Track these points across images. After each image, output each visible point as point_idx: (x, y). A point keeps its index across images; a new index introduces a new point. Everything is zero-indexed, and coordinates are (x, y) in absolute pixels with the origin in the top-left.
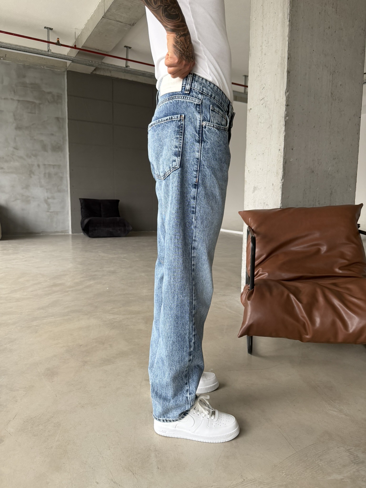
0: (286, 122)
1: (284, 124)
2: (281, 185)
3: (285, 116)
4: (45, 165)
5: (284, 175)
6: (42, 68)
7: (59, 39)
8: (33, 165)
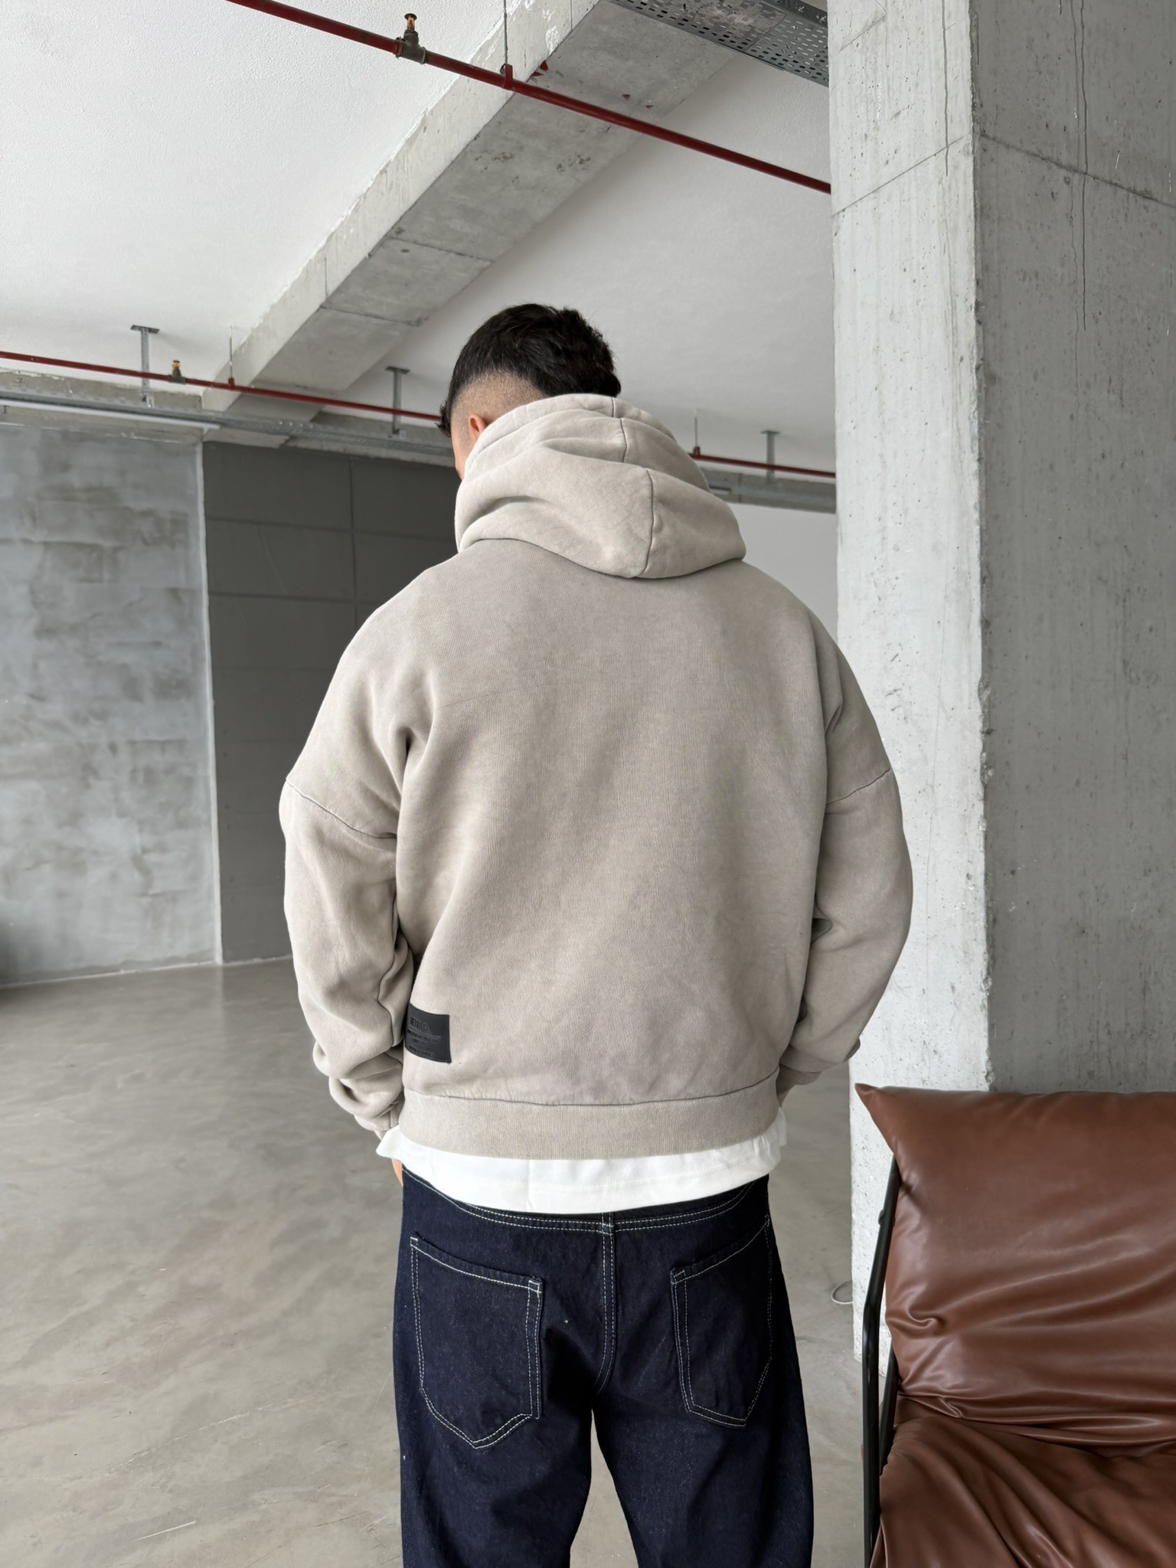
0: (985, 787)
1: (982, 795)
2: (985, 997)
3: (982, 768)
4: (133, 743)
5: (991, 963)
7: (178, 362)
8: (93, 748)
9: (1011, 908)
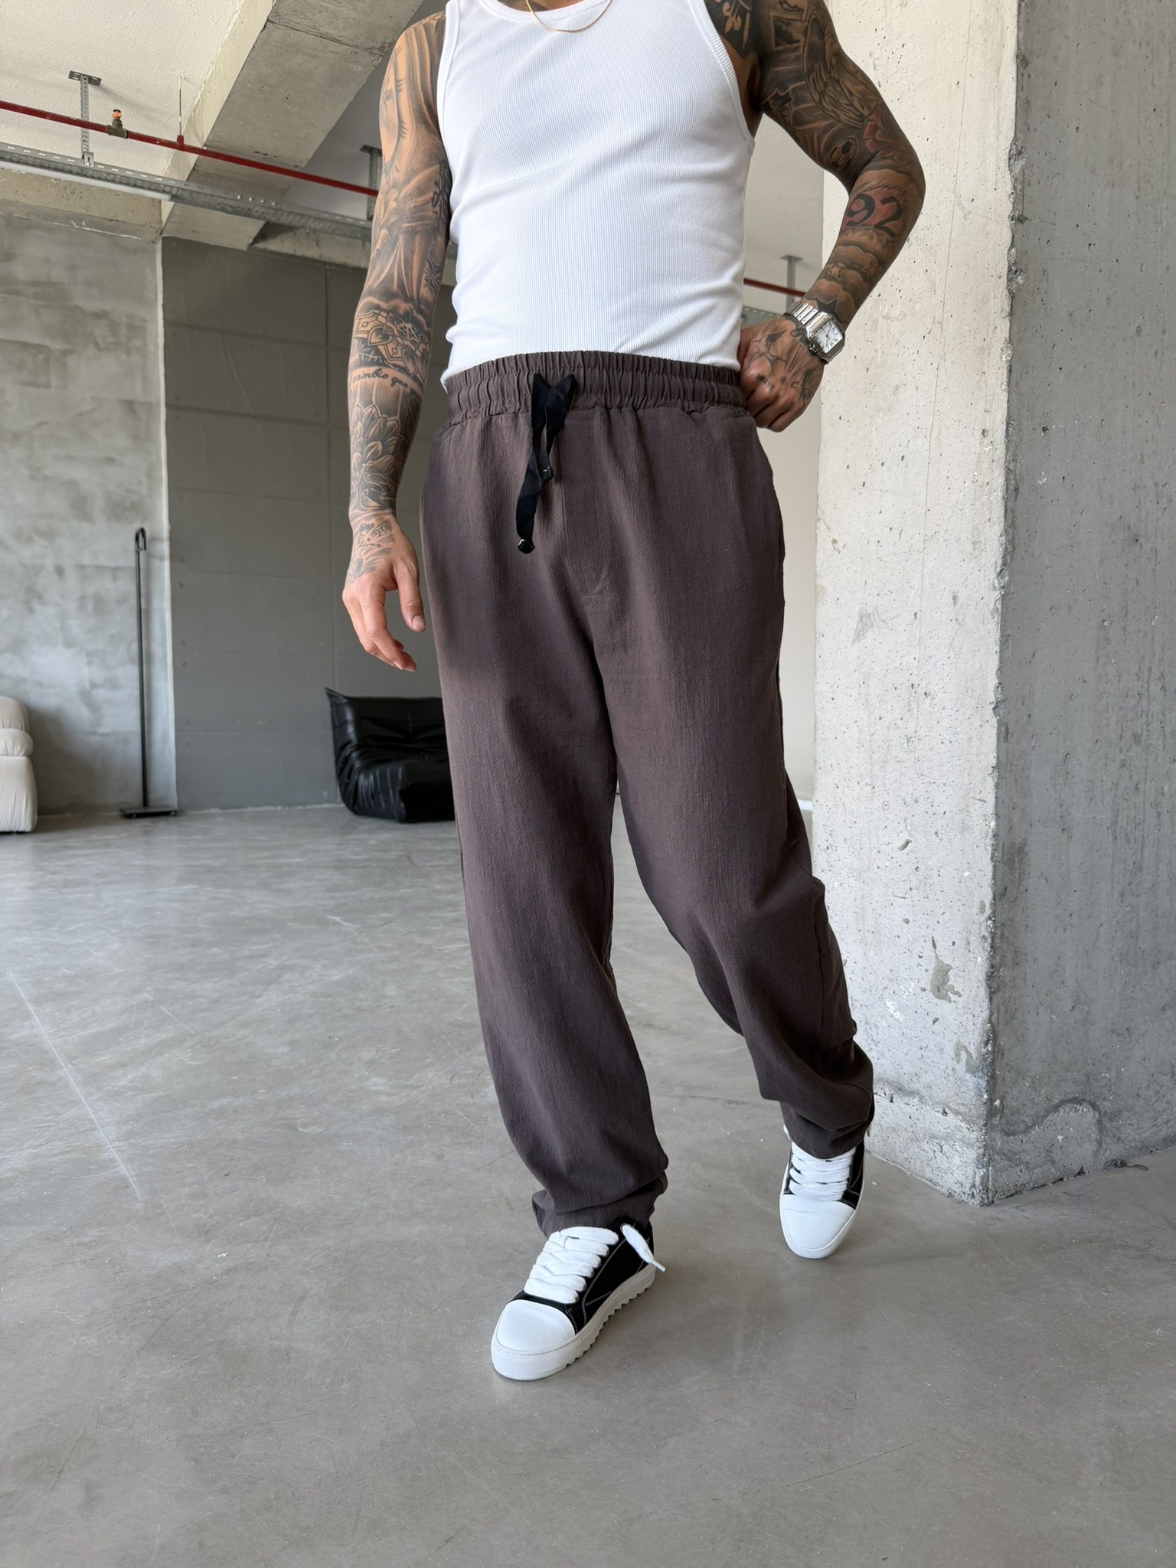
0: (1013, 296)
1: (1007, 308)
2: (998, 597)
3: (1009, 270)
4: (82, 567)
5: (1010, 549)
6: (73, 227)
7: (120, 112)
8: (38, 569)
9: (1041, 480)
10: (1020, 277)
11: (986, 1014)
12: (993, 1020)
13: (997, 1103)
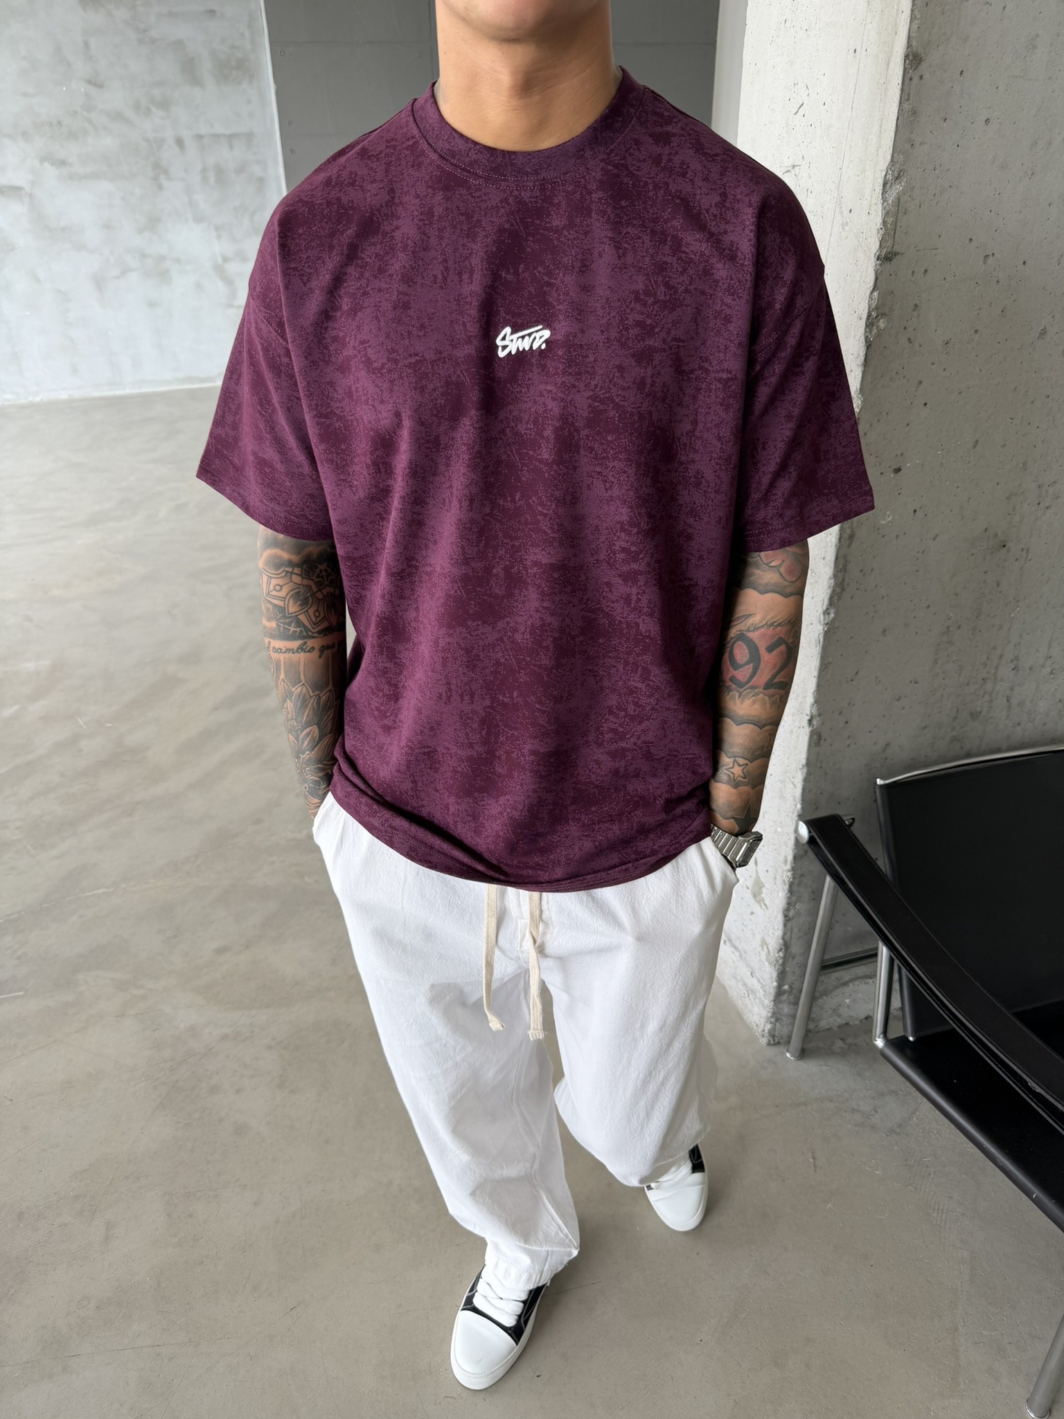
3: (869, 316)
8: (160, 143)
10: (882, 320)
11: (779, 933)
12: (786, 937)
13: (786, 987)
